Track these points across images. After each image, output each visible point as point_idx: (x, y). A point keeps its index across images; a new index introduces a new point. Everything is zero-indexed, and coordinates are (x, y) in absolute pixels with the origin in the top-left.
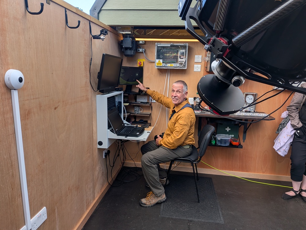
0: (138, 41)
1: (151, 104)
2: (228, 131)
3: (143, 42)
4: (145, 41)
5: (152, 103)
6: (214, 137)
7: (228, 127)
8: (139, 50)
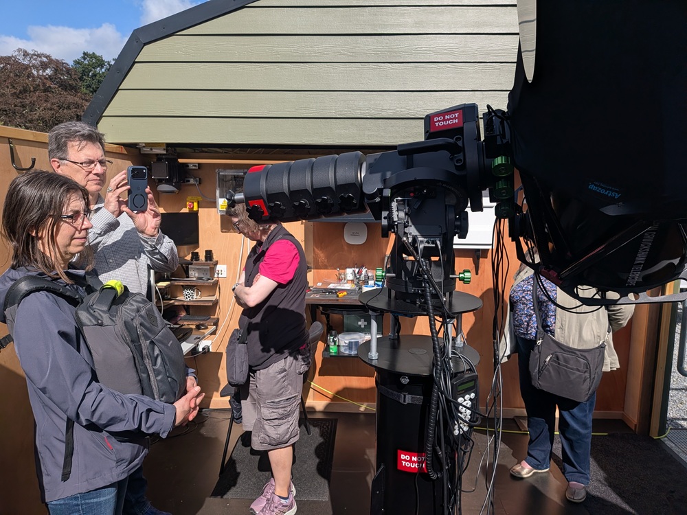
0: (186, 165)
1: (218, 281)
2: (363, 327)
3: (195, 166)
4: (199, 164)
5: (221, 280)
6: (333, 339)
7: (363, 320)
8: (189, 181)
